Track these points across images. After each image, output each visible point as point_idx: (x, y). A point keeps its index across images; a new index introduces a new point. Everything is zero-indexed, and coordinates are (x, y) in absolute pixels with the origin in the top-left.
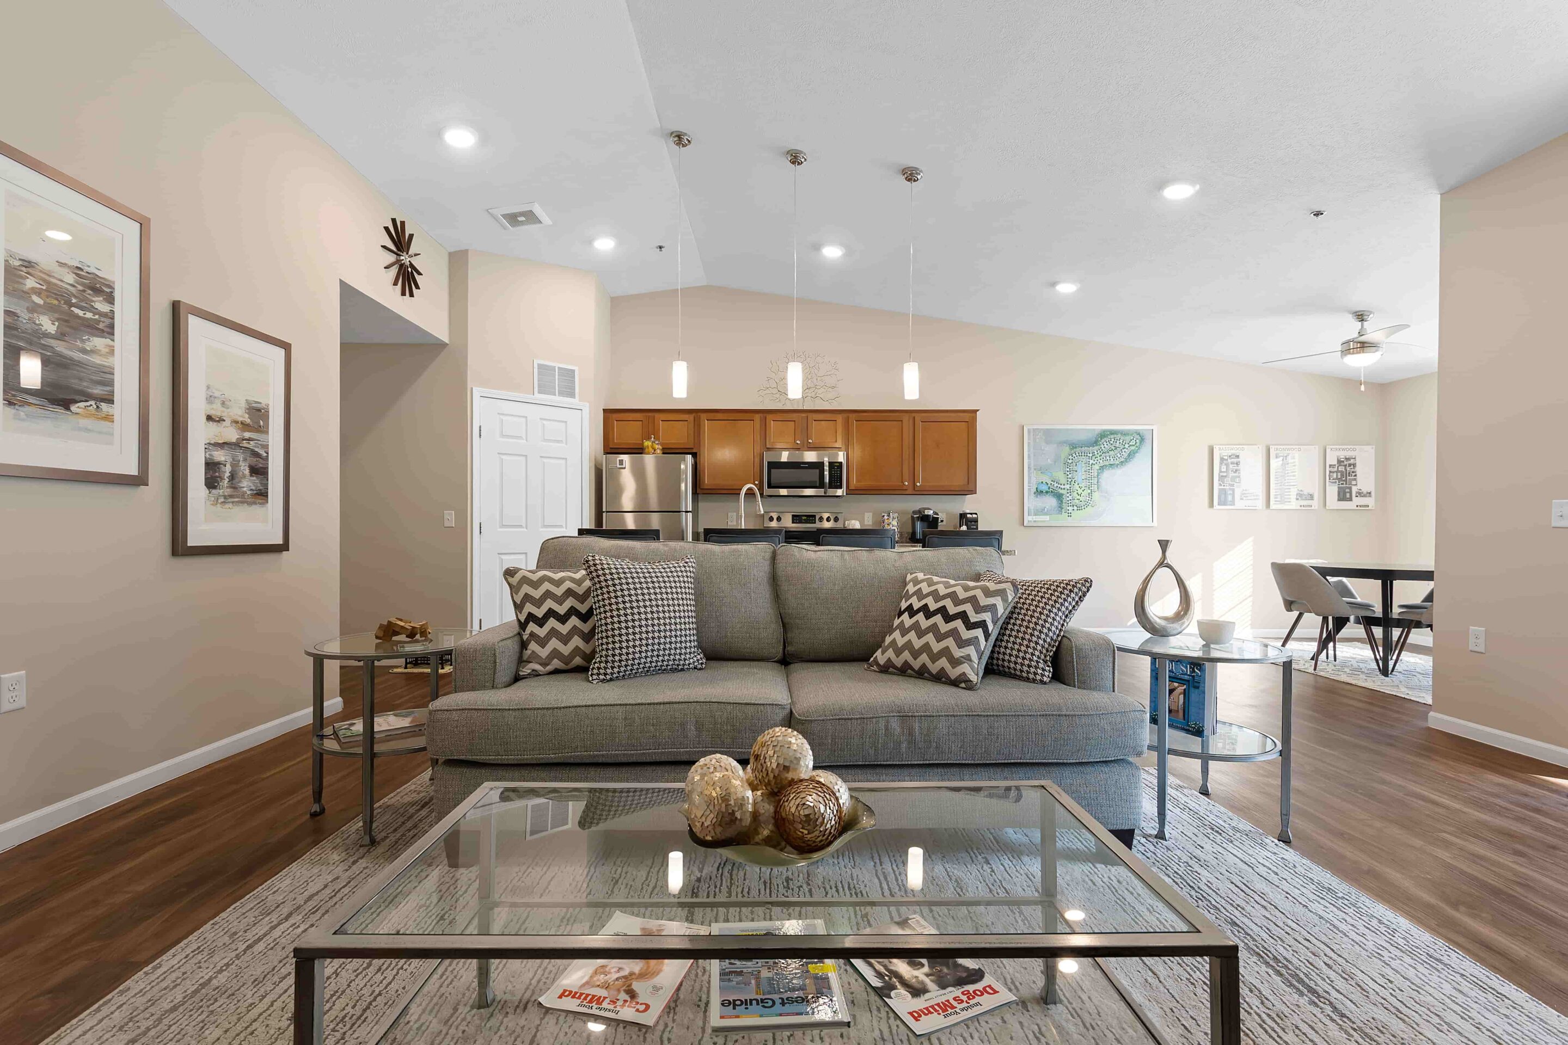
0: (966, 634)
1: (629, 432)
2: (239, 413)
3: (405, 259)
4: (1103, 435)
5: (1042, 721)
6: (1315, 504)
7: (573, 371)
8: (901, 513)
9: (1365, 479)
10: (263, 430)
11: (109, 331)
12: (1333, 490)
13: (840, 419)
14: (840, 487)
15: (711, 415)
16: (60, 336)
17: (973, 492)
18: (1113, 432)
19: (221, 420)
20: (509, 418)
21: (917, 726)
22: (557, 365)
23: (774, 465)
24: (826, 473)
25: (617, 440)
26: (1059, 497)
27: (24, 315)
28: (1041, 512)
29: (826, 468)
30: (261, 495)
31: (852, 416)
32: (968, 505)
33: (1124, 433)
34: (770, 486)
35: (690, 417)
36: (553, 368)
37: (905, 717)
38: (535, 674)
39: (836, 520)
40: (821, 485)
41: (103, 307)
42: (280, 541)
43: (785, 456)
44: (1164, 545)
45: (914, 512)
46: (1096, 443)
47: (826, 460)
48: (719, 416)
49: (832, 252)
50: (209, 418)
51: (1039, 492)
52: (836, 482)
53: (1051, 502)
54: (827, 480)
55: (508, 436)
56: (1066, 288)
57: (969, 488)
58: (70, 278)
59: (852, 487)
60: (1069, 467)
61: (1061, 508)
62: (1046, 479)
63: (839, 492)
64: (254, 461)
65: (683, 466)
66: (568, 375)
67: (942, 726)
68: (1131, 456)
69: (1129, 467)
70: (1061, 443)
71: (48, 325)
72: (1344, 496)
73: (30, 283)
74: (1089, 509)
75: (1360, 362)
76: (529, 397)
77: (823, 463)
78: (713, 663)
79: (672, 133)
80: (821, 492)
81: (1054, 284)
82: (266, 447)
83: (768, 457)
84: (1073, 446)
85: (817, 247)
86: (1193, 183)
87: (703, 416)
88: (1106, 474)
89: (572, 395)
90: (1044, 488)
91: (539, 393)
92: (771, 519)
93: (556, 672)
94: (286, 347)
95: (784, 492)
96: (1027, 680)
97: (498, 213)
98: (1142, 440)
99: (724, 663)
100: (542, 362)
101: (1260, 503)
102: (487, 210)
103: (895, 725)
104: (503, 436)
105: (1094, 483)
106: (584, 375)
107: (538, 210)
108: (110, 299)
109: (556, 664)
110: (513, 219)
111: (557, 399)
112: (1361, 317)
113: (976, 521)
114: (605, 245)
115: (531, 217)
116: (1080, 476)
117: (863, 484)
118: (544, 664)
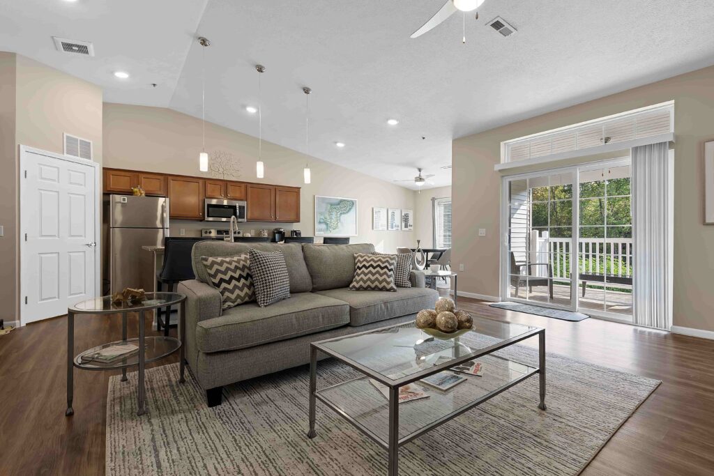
1: (118, 182)
4: (341, 201)
5: (419, 298)
6: (399, 228)
7: (90, 143)
8: (269, 230)
9: (411, 222)
12: (403, 224)
13: (243, 185)
14: (244, 218)
15: (174, 178)
17: (298, 221)
18: (344, 200)
20: (46, 167)
22: (79, 138)
23: (210, 206)
24: (237, 211)
25: (112, 186)
26: (327, 224)
28: (320, 230)
29: (237, 208)
31: (249, 185)
32: (295, 227)
33: (348, 201)
34: (208, 216)
35: (162, 178)
36: (77, 140)
38: (230, 307)
44: (419, 241)
45: (276, 230)
46: (339, 204)
47: (237, 205)
48: (179, 178)
49: (251, 110)
51: (320, 223)
52: (242, 216)
53: (324, 226)
54: (237, 214)
55: (45, 179)
56: (340, 145)
57: (298, 220)
59: (248, 218)
60: (330, 213)
61: (327, 229)
62: (322, 217)
63: (242, 220)
66: (86, 146)
67: (395, 304)
68: (350, 209)
69: (349, 214)
70: (328, 203)
72: (406, 226)
74: (337, 230)
75: (420, 184)
76: (61, 156)
78: (293, 295)
79: (199, 38)
81: (336, 143)
83: (207, 202)
84: (331, 205)
85: (244, 107)
86: (397, 120)
87: (170, 178)
88: (343, 215)
89: (89, 158)
90: (322, 221)
91: (67, 153)
92: (206, 232)
93: (238, 305)
95: (214, 219)
96: (405, 287)
97: (60, 40)
98: (353, 204)
99: (300, 294)
100: (68, 135)
101: (386, 228)
102: (52, 37)
104: (41, 178)
105: (338, 220)
106: (96, 146)
107: (91, 48)
109: (239, 301)
110: (68, 47)
111: (78, 159)
112: (420, 170)
113: (300, 234)
114: (122, 75)
115: (83, 49)
116: (334, 216)
117: (253, 217)
118: (233, 302)
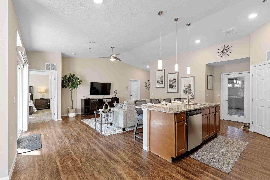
2: (187, 85)
41: (175, 81)
50: (184, 86)
58: (173, 79)
73: (171, 81)
76: (264, 63)
82: (191, 88)
91: (267, 61)
100: (268, 51)
104: (258, 76)
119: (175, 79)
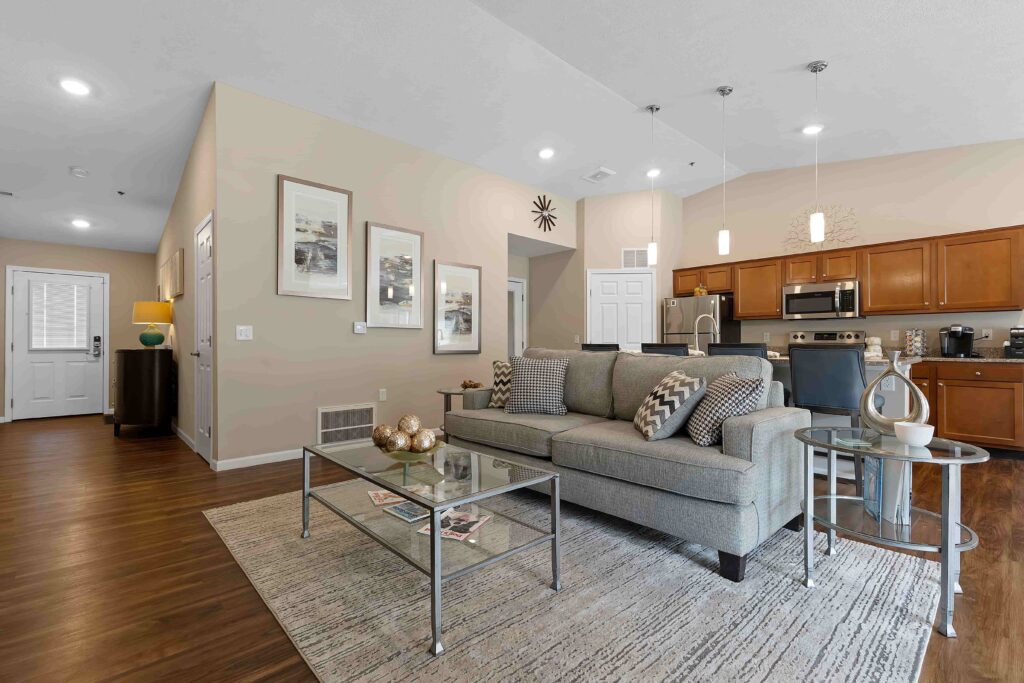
0: (658, 408)
1: (686, 283)
2: (459, 298)
3: (546, 213)
7: (646, 251)
8: (925, 330)
10: (470, 304)
11: (411, 276)
13: (853, 253)
14: (852, 310)
16: (396, 280)
19: (451, 302)
20: (607, 283)
21: (601, 453)
22: (635, 249)
23: (791, 297)
24: (837, 300)
25: (680, 288)
27: (385, 276)
29: (837, 295)
30: (469, 330)
31: (867, 251)
34: (787, 313)
35: (728, 269)
36: (633, 252)
37: (597, 447)
38: (493, 407)
39: (857, 337)
40: (834, 309)
41: (408, 268)
42: (476, 349)
43: (798, 290)
45: (943, 330)
47: (838, 290)
48: (750, 265)
49: (812, 130)
50: (447, 302)
52: (847, 306)
54: (838, 304)
55: (606, 294)
57: (1012, 304)
58: (398, 260)
59: (866, 309)
63: (849, 314)
64: (465, 316)
65: (713, 302)
66: (643, 254)
71: (392, 278)
73: (387, 265)
76: (619, 270)
77: (834, 292)
80: (833, 315)
82: (470, 311)
83: (786, 291)
85: (799, 130)
87: (738, 266)
89: (647, 265)
91: (625, 267)
92: (796, 337)
93: (500, 407)
94: (479, 268)
95: (798, 316)
97: (586, 176)
100: (626, 249)
102: (580, 177)
103: (591, 450)
104: (604, 294)
107: (605, 170)
108: (411, 265)
109: (500, 403)
110: (595, 178)
111: (636, 269)
114: (654, 174)
115: (603, 174)
117: (879, 306)
118: (496, 403)
119: (408, 262)
